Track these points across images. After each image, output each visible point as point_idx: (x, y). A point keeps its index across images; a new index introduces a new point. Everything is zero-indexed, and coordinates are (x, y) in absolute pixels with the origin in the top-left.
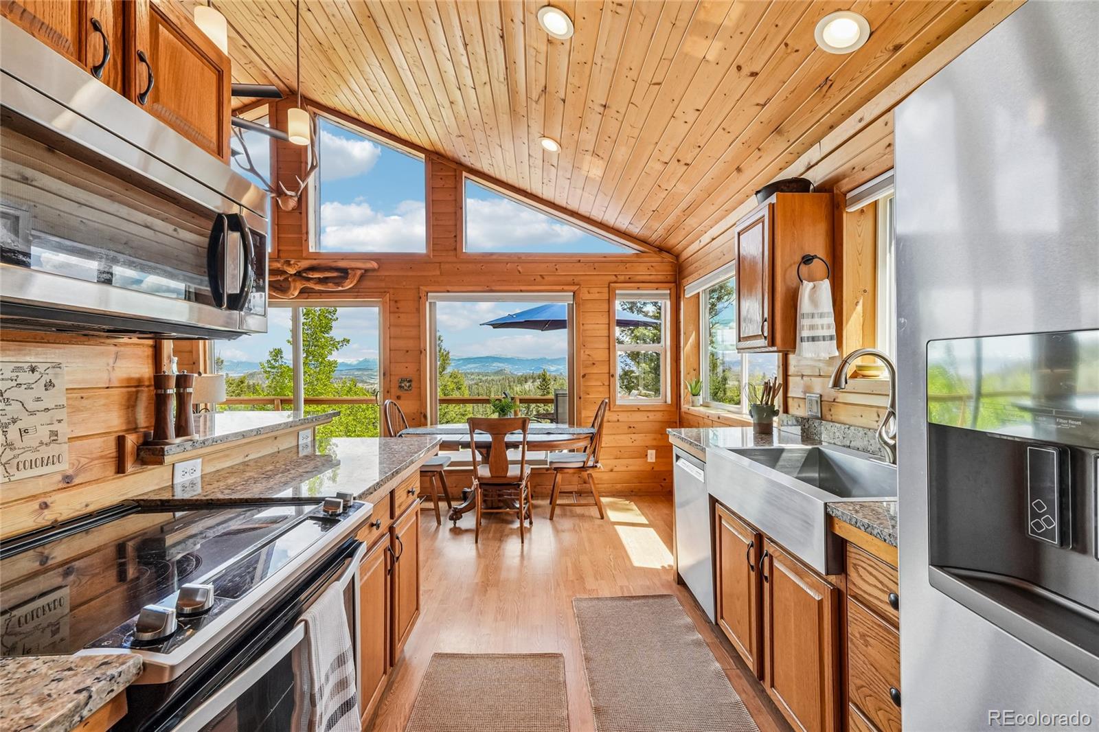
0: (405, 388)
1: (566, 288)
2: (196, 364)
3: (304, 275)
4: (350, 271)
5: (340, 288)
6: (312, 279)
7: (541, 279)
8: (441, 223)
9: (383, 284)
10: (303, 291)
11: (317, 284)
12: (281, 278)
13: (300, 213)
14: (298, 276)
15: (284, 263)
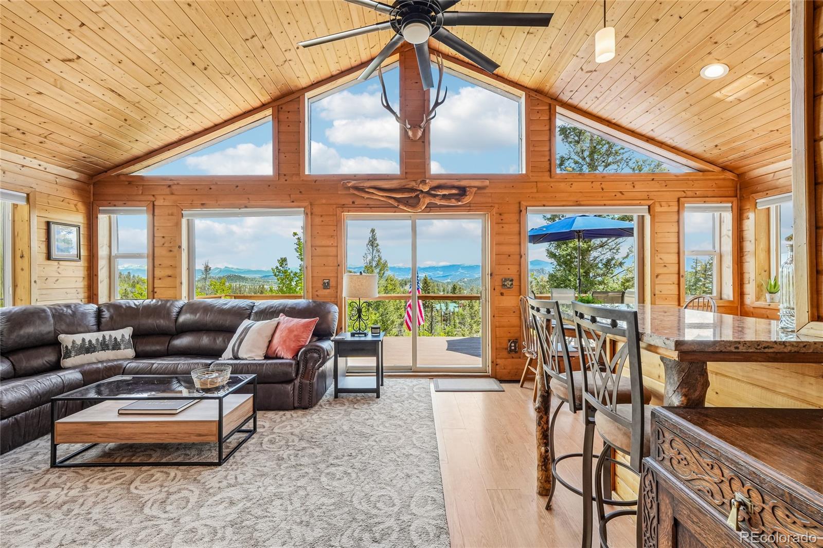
0: (508, 286)
1: (642, 202)
2: (340, 266)
3: (433, 192)
4: (468, 189)
5: (460, 203)
6: (438, 195)
7: (620, 194)
8: (536, 149)
9: (490, 200)
10: (429, 206)
11: (441, 200)
12: (414, 195)
13: (423, 142)
14: (428, 193)
15: (421, 182)
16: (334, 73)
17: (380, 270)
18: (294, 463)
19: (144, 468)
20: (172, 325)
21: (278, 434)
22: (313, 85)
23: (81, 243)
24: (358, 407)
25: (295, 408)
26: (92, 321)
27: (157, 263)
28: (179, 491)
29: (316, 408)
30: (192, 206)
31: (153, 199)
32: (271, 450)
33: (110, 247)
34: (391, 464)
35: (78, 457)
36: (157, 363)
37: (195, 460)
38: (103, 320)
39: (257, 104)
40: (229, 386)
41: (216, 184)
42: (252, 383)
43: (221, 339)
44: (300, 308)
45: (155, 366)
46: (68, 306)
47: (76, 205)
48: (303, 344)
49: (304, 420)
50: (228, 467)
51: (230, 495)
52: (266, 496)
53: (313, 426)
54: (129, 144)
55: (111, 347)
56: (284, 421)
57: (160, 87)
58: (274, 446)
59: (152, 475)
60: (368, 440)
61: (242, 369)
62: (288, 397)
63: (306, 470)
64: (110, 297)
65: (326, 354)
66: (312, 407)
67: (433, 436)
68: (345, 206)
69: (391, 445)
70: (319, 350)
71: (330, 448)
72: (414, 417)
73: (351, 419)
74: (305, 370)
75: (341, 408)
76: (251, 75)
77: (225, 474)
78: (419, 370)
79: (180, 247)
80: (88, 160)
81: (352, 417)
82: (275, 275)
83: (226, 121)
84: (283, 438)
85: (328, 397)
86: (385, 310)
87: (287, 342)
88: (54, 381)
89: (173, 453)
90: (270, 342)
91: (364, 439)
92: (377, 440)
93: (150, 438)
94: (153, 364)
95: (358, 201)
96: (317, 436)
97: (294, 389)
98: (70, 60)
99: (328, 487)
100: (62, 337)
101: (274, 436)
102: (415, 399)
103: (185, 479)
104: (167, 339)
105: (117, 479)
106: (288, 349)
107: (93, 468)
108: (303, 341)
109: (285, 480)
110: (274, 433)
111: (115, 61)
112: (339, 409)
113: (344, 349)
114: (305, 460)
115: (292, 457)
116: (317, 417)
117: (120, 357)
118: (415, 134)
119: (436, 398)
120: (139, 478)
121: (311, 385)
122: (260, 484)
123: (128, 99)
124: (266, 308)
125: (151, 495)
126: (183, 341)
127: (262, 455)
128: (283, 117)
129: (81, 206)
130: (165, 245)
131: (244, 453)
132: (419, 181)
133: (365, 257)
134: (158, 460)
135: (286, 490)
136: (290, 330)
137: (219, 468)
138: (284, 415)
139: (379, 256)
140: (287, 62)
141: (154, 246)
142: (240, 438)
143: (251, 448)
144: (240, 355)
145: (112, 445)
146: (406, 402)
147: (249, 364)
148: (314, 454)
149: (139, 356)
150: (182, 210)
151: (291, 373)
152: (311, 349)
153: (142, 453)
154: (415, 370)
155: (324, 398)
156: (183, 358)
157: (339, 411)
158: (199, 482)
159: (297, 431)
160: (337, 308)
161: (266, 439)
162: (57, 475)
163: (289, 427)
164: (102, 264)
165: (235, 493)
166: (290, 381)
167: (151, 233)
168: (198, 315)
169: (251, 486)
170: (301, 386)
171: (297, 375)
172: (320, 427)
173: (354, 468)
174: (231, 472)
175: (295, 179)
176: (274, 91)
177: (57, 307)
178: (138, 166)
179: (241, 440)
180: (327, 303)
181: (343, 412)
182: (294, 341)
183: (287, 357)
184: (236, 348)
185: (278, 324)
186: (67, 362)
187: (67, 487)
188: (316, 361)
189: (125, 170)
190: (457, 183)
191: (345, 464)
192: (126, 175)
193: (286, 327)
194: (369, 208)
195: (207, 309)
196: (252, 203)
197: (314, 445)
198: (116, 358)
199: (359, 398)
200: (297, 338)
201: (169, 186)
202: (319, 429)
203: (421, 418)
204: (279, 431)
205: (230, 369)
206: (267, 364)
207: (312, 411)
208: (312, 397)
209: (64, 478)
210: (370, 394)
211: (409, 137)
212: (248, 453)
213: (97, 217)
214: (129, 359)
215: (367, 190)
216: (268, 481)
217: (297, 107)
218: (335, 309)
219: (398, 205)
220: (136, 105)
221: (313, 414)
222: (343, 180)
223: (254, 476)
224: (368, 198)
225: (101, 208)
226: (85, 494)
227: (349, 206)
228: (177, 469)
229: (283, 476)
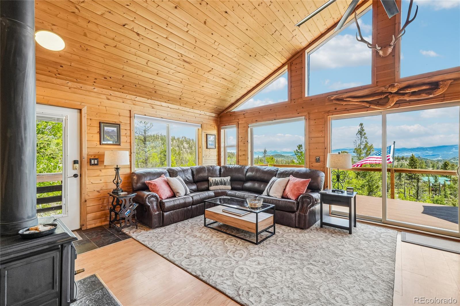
2: (327, 149)
3: (402, 92)
4: (441, 83)
5: (431, 96)
6: (406, 93)
10: (397, 102)
11: (410, 96)
12: (383, 97)
13: (394, 56)
14: (397, 93)
15: (390, 86)
16: (323, 32)
17: (367, 151)
18: (290, 256)
19: (230, 236)
20: (244, 177)
21: (285, 238)
22: (310, 44)
23: (216, 142)
24: (335, 236)
25: (296, 227)
26: (218, 172)
27: (239, 149)
28: (240, 250)
29: (308, 230)
30: (252, 122)
31: (238, 121)
32: (280, 245)
33: (225, 143)
34: (351, 277)
35: (212, 225)
36: (238, 193)
37: (248, 239)
38: (221, 172)
39: (279, 65)
40: (262, 208)
41: (262, 110)
42: (273, 209)
43: (263, 185)
44: (301, 173)
45: (237, 194)
46: (211, 166)
47: (214, 127)
48: (302, 193)
49: (300, 235)
50: (260, 247)
51: (259, 259)
52: (274, 267)
53: (305, 240)
54: (230, 98)
55: (223, 184)
56: (289, 233)
57: (238, 71)
58: (282, 244)
59: (232, 240)
60: (337, 258)
61: (270, 202)
62: (293, 221)
63: (296, 261)
64: (225, 163)
65: (314, 200)
66: (305, 229)
67: (392, 271)
68: (330, 111)
69: (354, 266)
70: (311, 198)
71: (312, 255)
72: (377, 254)
73: (328, 242)
74: (302, 208)
75: (323, 234)
76: (276, 51)
77: (258, 249)
78: (388, 222)
79: (248, 141)
80: (218, 108)
81: (329, 241)
82: (296, 154)
83: (266, 78)
84: (288, 241)
85: (316, 226)
86: (371, 178)
87: (293, 191)
88: (206, 194)
89: (240, 233)
90: (285, 189)
91: (335, 256)
92: (344, 259)
93: (232, 224)
94: (236, 193)
95: (338, 108)
96: (306, 246)
97: (295, 217)
98: (210, 71)
99: (306, 275)
100: (210, 178)
101: (283, 239)
102: (381, 242)
103: (243, 246)
104: (242, 183)
105: (221, 237)
106: (293, 194)
107: (215, 230)
108: (301, 191)
109: (284, 263)
110: (283, 237)
111: (223, 66)
112: (321, 233)
113: (327, 199)
114: (297, 256)
115: (290, 252)
116: (308, 235)
117: (226, 189)
118: (384, 53)
119: (400, 246)
120: (228, 239)
121: (305, 216)
122: (272, 260)
123: (228, 80)
124: (284, 171)
125: (231, 248)
126: (248, 184)
127: (276, 246)
128: (293, 68)
129: (216, 127)
130: (242, 141)
131: (268, 243)
132: (388, 86)
133: (355, 142)
134: (235, 235)
135: (284, 268)
136: (295, 185)
137: (256, 246)
138: (290, 229)
139: (366, 141)
140: (294, 37)
141: (238, 142)
142: (267, 235)
143: (271, 241)
144: (270, 194)
145: (221, 223)
146: (372, 242)
147: (274, 199)
148: (302, 254)
149: (233, 189)
150: (248, 124)
151: (294, 208)
152: (306, 196)
153: (230, 230)
154: (385, 222)
155: (314, 226)
156: (247, 192)
157: (322, 236)
158: (248, 249)
159: (295, 240)
160: (324, 174)
161: (279, 239)
162: (205, 229)
163: (291, 236)
164: (222, 149)
165: (261, 260)
166: (293, 212)
167: (237, 137)
168: (254, 173)
169: (268, 259)
170: (300, 216)
171: (297, 209)
172: (308, 241)
173: (325, 271)
174: (261, 250)
175: (300, 100)
176: (288, 55)
177: (208, 167)
178: (233, 107)
179: (267, 236)
180: (318, 171)
181: (324, 237)
182: (296, 191)
183: (293, 199)
184: (268, 191)
185: (289, 180)
186: (211, 188)
187: (207, 235)
188: (308, 204)
189: (229, 110)
190: (427, 80)
191: (320, 266)
192: (229, 112)
193: (292, 182)
194: (347, 110)
195: (258, 170)
196: (278, 117)
197: (303, 250)
198: (225, 189)
199: (336, 231)
200: (298, 190)
201: (244, 114)
202: (308, 242)
203: (383, 256)
204: (286, 237)
205: (262, 200)
206: (282, 201)
207: (306, 231)
208: (305, 223)
209: (207, 231)
210: (345, 231)
211: (380, 56)
212: (270, 243)
213: (221, 131)
214: (229, 190)
215: (345, 99)
216: (276, 260)
217: (301, 60)
218: (323, 174)
219: (369, 106)
220: (230, 81)
221: (306, 233)
222: (328, 96)
223: (270, 255)
224: (345, 105)
225: (222, 127)
226: (211, 239)
227: (332, 111)
228: (241, 241)
229: (284, 260)
